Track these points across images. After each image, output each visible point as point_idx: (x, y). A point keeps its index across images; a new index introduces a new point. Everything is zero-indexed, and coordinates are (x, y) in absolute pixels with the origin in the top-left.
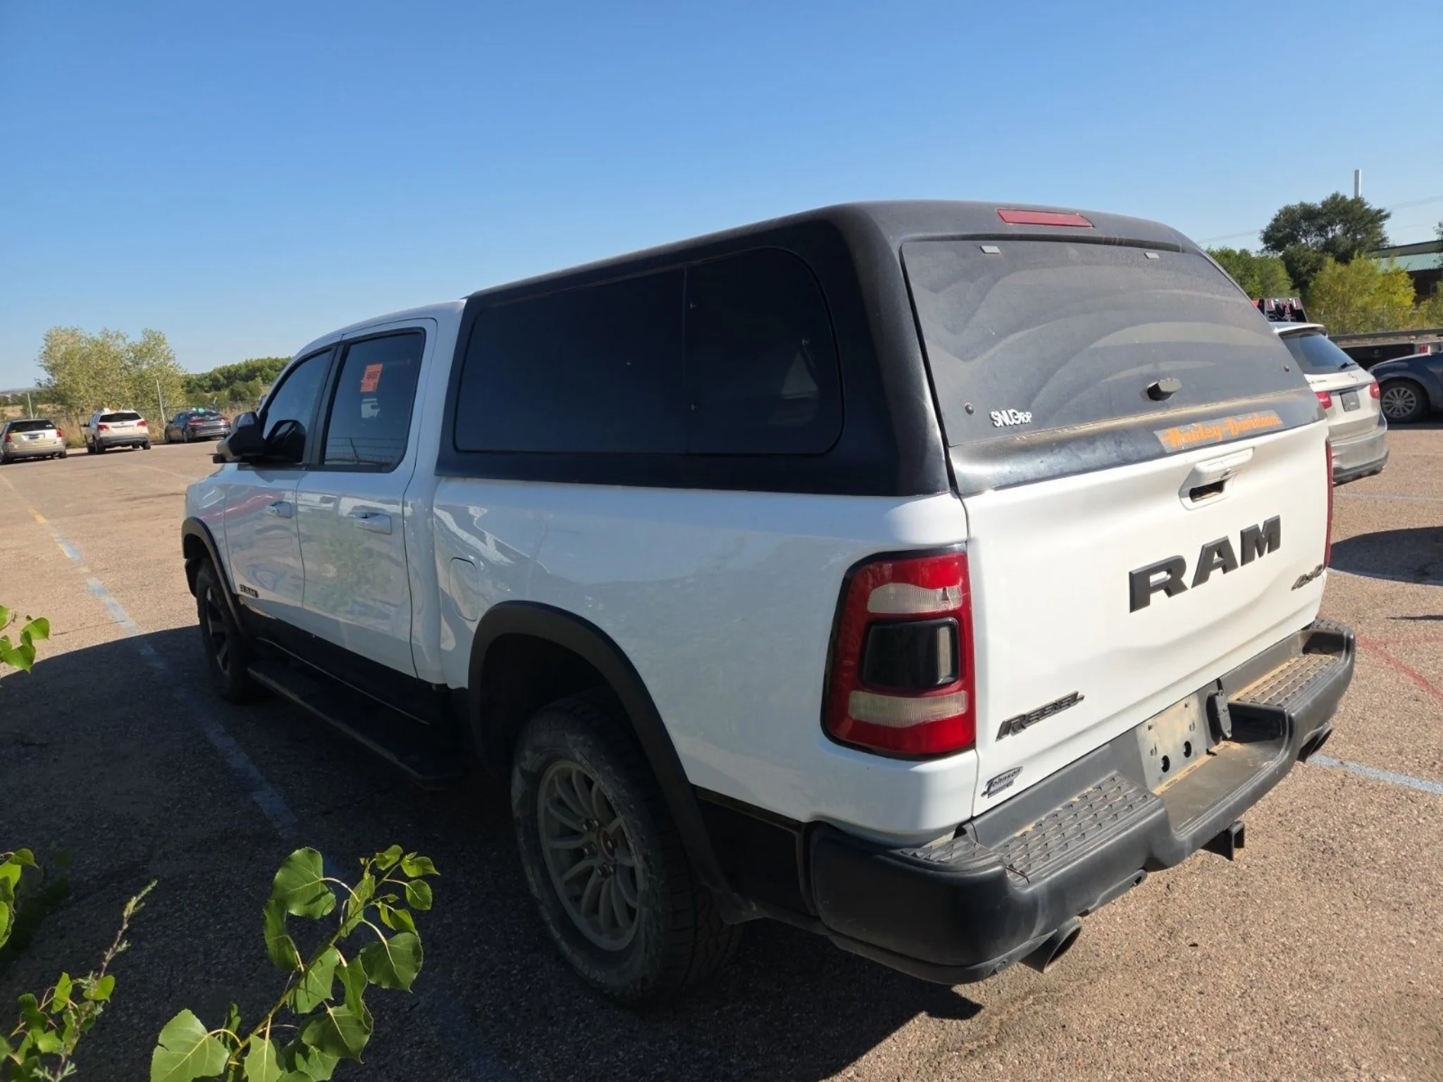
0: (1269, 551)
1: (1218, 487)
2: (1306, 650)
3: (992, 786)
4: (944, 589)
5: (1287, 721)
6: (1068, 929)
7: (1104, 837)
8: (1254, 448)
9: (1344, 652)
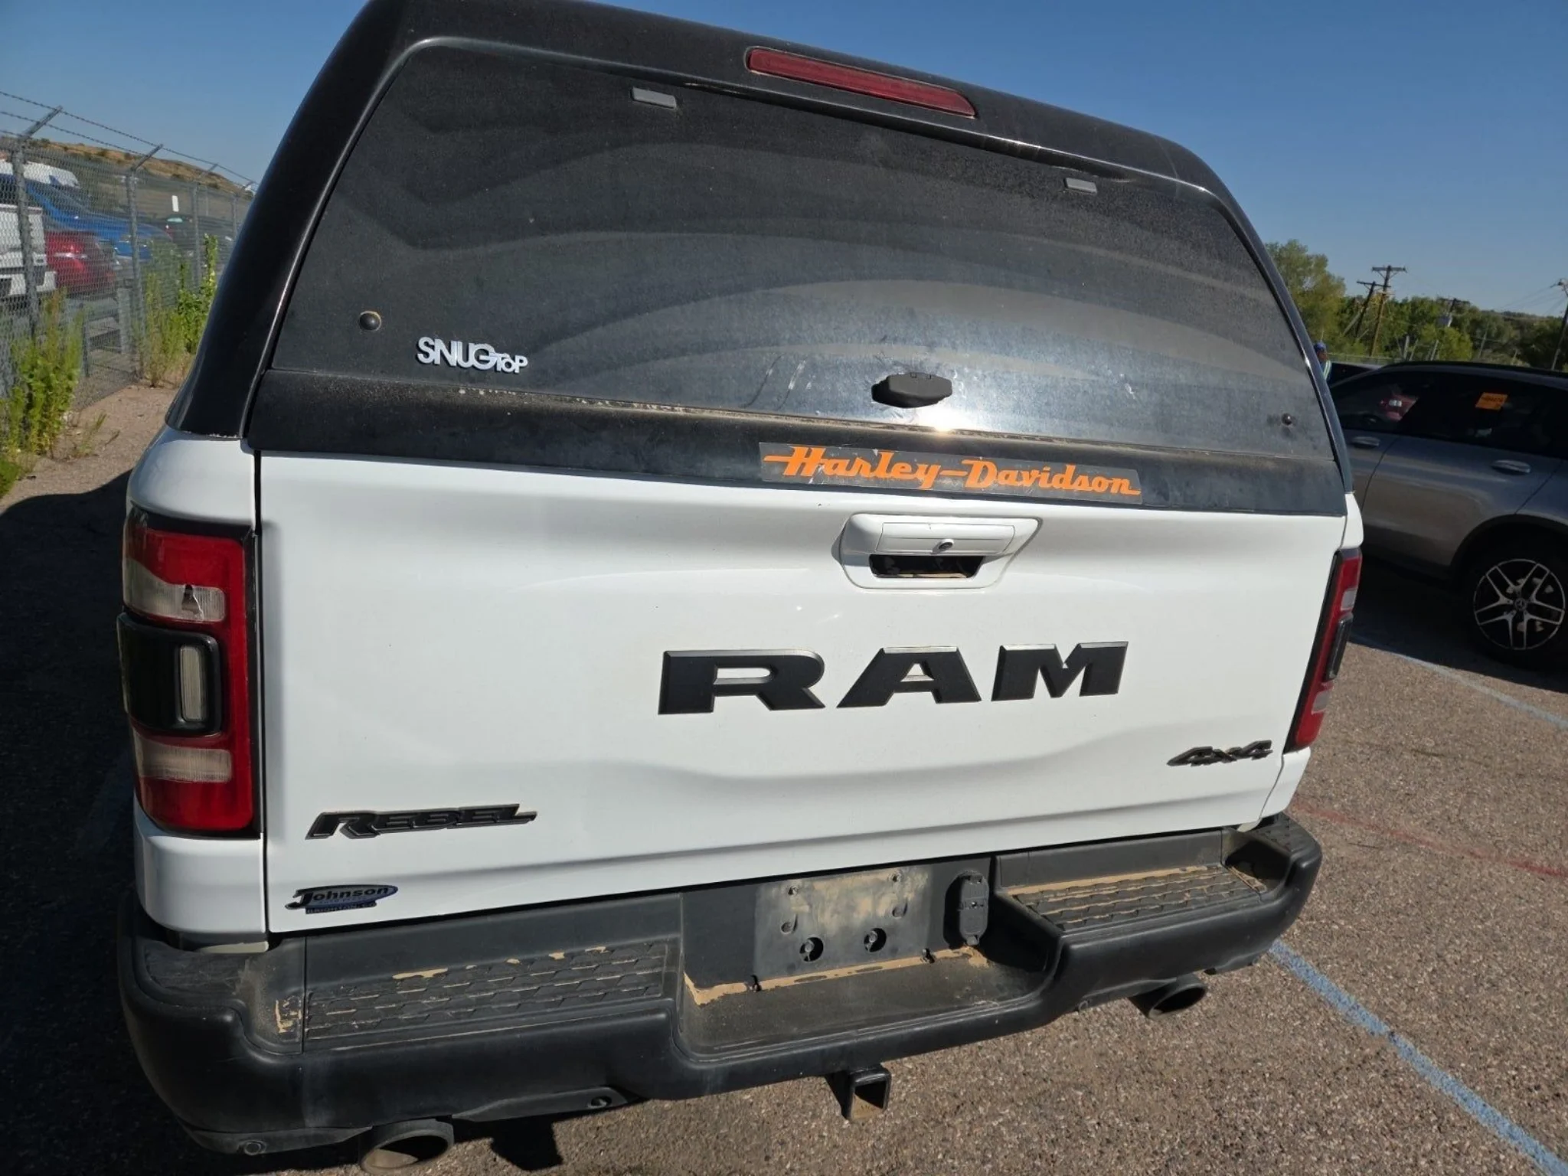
0: (1085, 691)
1: (968, 566)
2: (1231, 861)
3: (311, 899)
4: (189, 588)
5: (1059, 952)
6: (402, 1132)
7: (525, 1023)
8: (1040, 521)
9: (1282, 884)
